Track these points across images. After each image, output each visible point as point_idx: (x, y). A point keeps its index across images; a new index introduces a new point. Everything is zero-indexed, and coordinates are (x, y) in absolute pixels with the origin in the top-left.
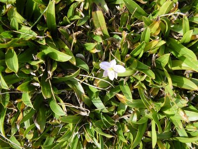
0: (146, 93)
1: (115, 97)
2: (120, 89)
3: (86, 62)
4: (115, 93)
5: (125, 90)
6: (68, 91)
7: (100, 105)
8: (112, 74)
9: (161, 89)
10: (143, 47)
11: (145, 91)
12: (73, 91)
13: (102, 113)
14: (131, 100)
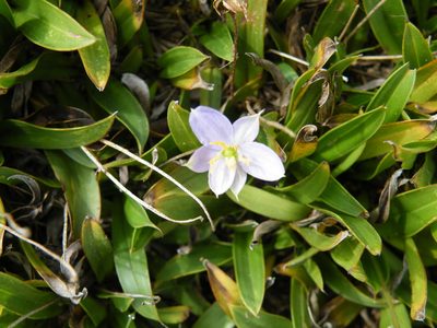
0: (315, 305)
1: (204, 275)
2: (230, 255)
3: (149, 114)
4: (206, 264)
5: (245, 264)
6: (44, 189)
7: (135, 282)
8: (227, 169)
9: (364, 315)
10: (370, 130)
11: (314, 299)
12: (60, 193)
13: (132, 317)
14: (255, 309)
